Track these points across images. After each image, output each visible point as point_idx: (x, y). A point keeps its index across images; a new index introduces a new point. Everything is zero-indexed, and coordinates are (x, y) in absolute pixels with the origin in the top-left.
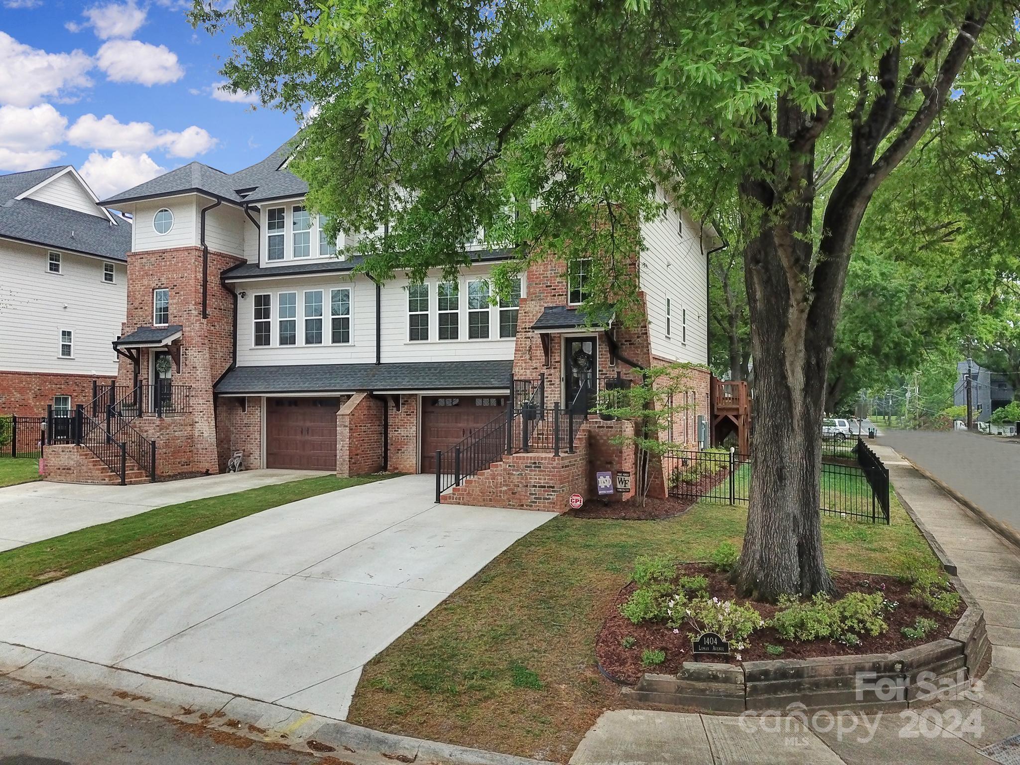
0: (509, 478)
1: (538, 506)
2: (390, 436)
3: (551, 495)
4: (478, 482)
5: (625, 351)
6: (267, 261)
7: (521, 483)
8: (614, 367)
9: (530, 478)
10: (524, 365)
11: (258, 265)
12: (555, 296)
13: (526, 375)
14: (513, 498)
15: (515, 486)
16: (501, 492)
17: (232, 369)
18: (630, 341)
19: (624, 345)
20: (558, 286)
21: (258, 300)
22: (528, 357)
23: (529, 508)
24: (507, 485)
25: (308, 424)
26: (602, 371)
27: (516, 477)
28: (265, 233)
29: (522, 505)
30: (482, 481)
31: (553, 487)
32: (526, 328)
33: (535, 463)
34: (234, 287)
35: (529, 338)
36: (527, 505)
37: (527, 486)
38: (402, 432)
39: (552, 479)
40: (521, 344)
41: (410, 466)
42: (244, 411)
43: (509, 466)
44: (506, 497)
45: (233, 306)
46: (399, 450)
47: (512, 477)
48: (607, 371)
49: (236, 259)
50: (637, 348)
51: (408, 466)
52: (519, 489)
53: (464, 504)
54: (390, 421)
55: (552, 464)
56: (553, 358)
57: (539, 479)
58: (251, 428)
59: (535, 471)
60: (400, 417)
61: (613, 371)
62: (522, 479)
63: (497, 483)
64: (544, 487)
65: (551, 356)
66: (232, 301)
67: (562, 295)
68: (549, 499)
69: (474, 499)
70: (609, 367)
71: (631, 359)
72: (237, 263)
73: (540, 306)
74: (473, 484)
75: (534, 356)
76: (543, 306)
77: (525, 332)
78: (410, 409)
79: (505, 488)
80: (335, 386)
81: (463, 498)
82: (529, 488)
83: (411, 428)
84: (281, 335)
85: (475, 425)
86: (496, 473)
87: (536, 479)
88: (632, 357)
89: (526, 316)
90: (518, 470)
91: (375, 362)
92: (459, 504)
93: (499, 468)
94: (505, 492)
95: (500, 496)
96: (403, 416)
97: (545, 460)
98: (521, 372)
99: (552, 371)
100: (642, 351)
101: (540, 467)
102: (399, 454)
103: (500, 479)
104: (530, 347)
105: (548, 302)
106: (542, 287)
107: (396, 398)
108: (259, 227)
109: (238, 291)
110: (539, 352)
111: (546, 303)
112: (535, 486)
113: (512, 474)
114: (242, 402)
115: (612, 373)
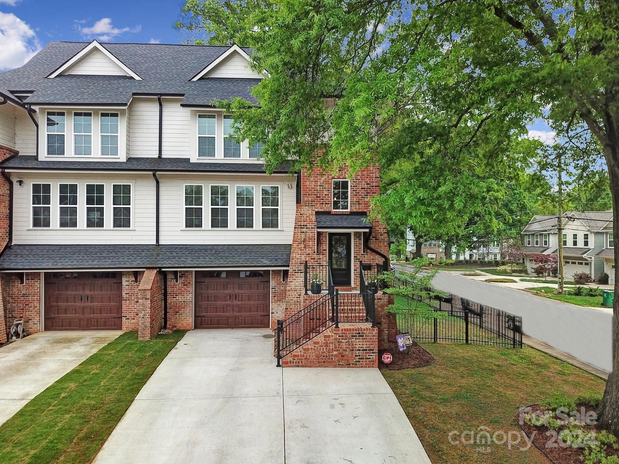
0: (339, 345)
1: (361, 364)
2: (169, 301)
3: (371, 355)
4: (314, 350)
5: (372, 244)
6: (46, 155)
7: (349, 348)
8: (365, 254)
9: (356, 344)
10: (299, 252)
11: (36, 158)
12: (323, 204)
13: (301, 259)
14: (342, 360)
15: (344, 350)
16: (332, 355)
17: (8, 247)
18: (376, 237)
19: (372, 240)
20: (326, 197)
21: (36, 188)
22: (303, 246)
23: (354, 366)
24: (337, 350)
25: (88, 292)
26: (357, 257)
27: (344, 344)
28: (44, 131)
29: (349, 364)
30: (317, 348)
31: (373, 350)
32: (301, 226)
33: (359, 333)
34: (10, 175)
35: (304, 232)
36: (353, 364)
37: (353, 350)
38: (180, 298)
39: (372, 344)
40: (297, 237)
41: (188, 325)
42: (22, 282)
43: (339, 336)
44: (336, 359)
45: (8, 192)
46: (177, 312)
47: (341, 344)
48: (360, 257)
49: (11, 150)
50: (380, 242)
51: (185, 324)
52: (347, 353)
53: (303, 366)
54: (169, 290)
55: (372, 333)
56: (321, 247)
57: (362, 344)
58: (30, 298)
59: (359, 339)
60: (177, 287)
61: (364, 257)
62: (349, 345)
63: (329, 349)
64: (366, 350)
65: (320, 246)
66: (8, 187)
67: (328, 204)
68: (370, 358)
69: (311, 362)
70: (362, 254)
71: (376, 250)
72: (12, 154)
73: (312, 210)
74: (310, 351)
75: (307, 246)
76: (314, 210)
77: (301, 228)
78: (186, 281)
79: (335, 353)
80: (125, 264)
81: (302, 362)
82: (354, 352)
83: (188, 295)
84: (61, 219)
85: (240, 291)
86: (329, 342)
87: (360, 345)
88: (377, 248)
89: (301, 217)
90: (346, 339)
91: (155, 243)
92: (298, 366)
93: (331, 338)
94: (336, 356)
95: (332, 359)
96: (180, 286)
97: (367, 331)
98: (298, 256)
99: (321, 256)
100: (383, 244)
101: (363, 336)
102: (177, 316)
103: (332, 346)
104: (305, 239)
105: (318, 208)
106: (313, 197)
107: (175, 273)
108: (37, 126)
109: (15, 180)
110: (311, 242)
111: (316, 208)
112: (359, 350)
113: (342, 342)
114: (20, 276)
115: (364, 258)
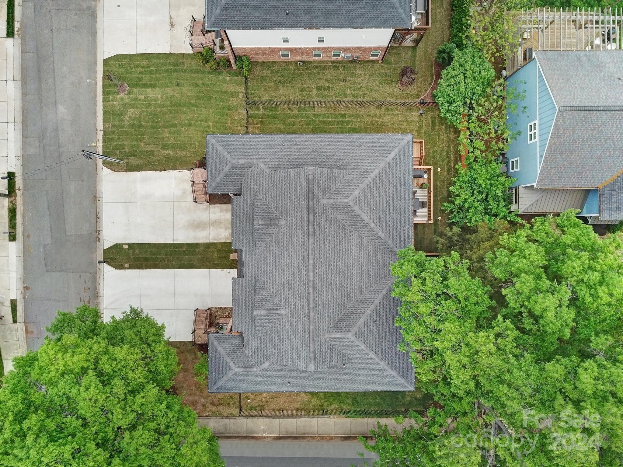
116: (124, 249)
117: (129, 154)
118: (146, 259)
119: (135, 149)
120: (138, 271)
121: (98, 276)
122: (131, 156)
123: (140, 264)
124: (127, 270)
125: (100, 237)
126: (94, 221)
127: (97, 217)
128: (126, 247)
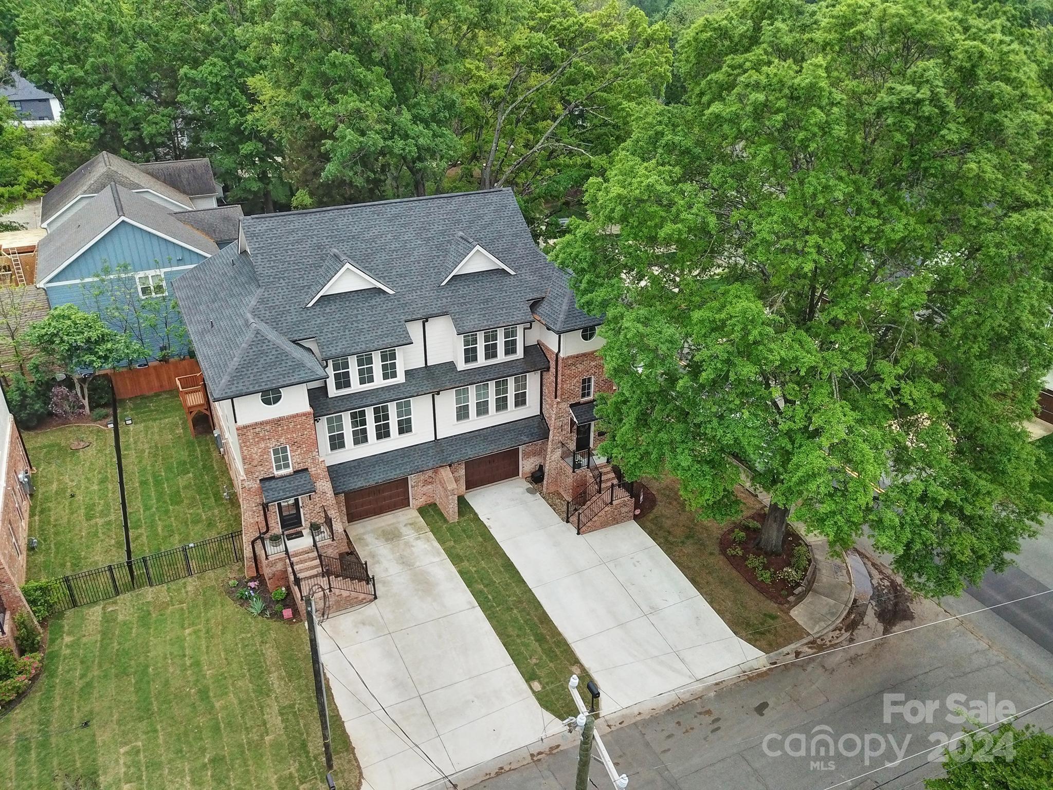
0: (613, 514)
1: (624, 520)
3: (630, 514)
6: (335, 392)
9: (622, 511)
10: (558, 434)
12: (574, 397)
13: (559, 439)
14: (614, 521)
15: (616, 516)
16: (609, 521)
20: (577, 393)
21: (330, 420)
22: (560, 430)
23: (621, 522)
29: (618, 522)
30: (601, 519)
31: (631, 511)
32: (559, 416)
35: (561, 421)
37: (620, 514)
39: (631, 508)
40: (557, 425)
41: (462, 491)
43: (613, 509)
57: (626, 510)
59: (624, 507)
64: (628, 512)
67: (579, 397)
69: (597, 527)
73: (567, 404)
74: (597, 521)
75: (564, 429)
79: (611, 518)
81: (592, 529)
84: (354, 439)
86: (607, 513)
89: (560, 410)
90: (617, 509)
91: (434, 439)
92: (590, 532)
103: (609, 516)
104: (562, 425)
105: (572, 401)
106: (568, 395)
110: (566, 426)
112: (624, 513)
113: (615, 512)
116: (544, 688)
117: (304, 759)
118: (540, 639)
119: (284, 752)
120: (573, 646)
121: (639, 718)
122: (308, 752)
123: (558, 646)
124: (587, 665)
125: (545, 747)
126: (515, 776)
127: (500, 772)
128: (537, 686)
